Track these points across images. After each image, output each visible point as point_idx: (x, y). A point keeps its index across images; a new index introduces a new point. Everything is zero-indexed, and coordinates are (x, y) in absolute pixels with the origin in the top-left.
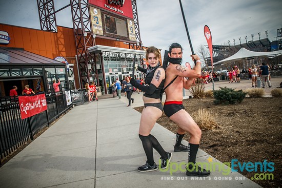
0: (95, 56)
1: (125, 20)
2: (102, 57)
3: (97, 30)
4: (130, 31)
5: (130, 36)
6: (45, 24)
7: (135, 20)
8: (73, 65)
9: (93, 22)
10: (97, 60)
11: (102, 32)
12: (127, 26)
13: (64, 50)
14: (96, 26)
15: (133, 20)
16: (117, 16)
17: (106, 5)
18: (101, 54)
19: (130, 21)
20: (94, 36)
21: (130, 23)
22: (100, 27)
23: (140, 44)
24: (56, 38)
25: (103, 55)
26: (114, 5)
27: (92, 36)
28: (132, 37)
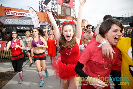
0: (58, 22)
1: (70, 8)
2: (60, 23)
3: (59, 13)
4: (71, 13)
5: (71, 15)
6: (41, 9)
7: (74, 8)
8: (50, 25)
9: (58, 10)
10: (59, 24)
11: (61, 13)
12: (70, 11)
13: (47, 19)
14: (59, 11)
15: (73, 8)
16: (67, 7)
17: (63, 3)
18: (60, 22)
19: (72, 9)
20: (58, 15)
21: (72, 10)
22: (60, 11)
23: (75, 18)
24: (44, 15)
25: (61, 22)
26: (66, 3)
27: (57, 15)
28: (72, 15)
